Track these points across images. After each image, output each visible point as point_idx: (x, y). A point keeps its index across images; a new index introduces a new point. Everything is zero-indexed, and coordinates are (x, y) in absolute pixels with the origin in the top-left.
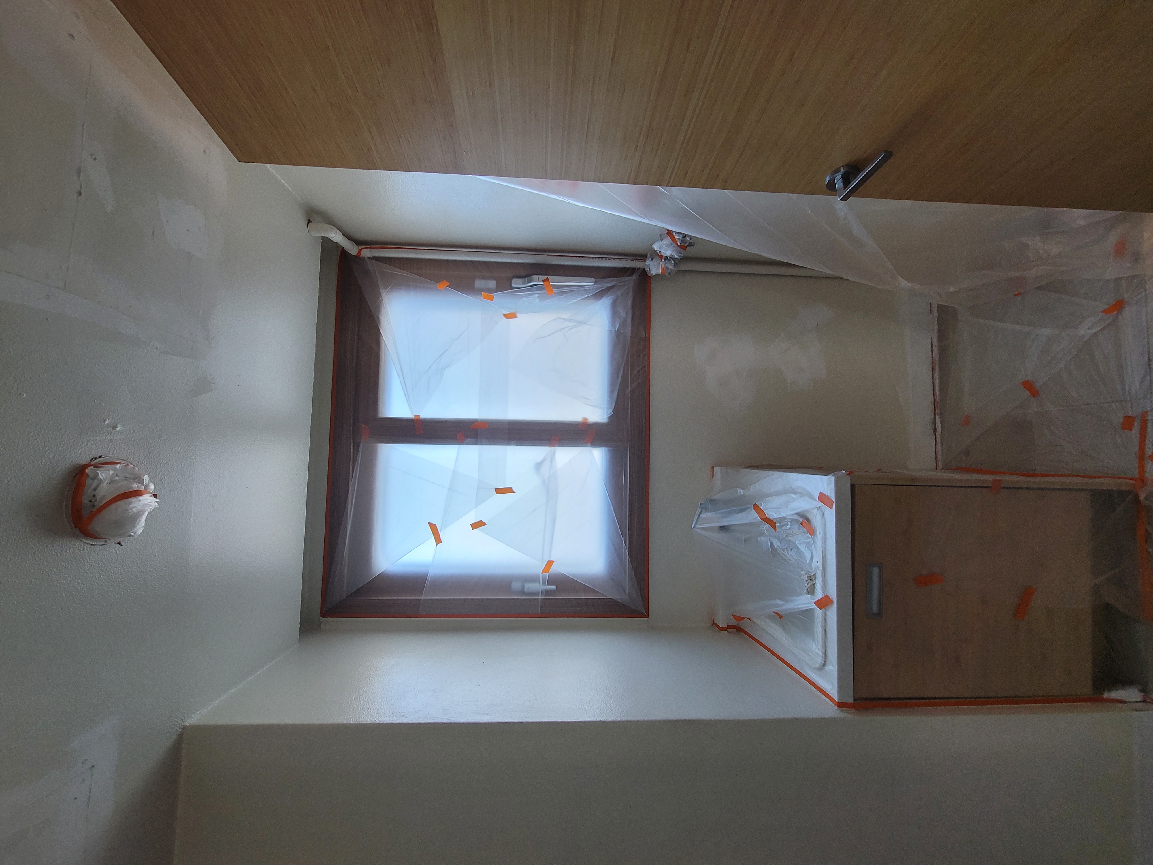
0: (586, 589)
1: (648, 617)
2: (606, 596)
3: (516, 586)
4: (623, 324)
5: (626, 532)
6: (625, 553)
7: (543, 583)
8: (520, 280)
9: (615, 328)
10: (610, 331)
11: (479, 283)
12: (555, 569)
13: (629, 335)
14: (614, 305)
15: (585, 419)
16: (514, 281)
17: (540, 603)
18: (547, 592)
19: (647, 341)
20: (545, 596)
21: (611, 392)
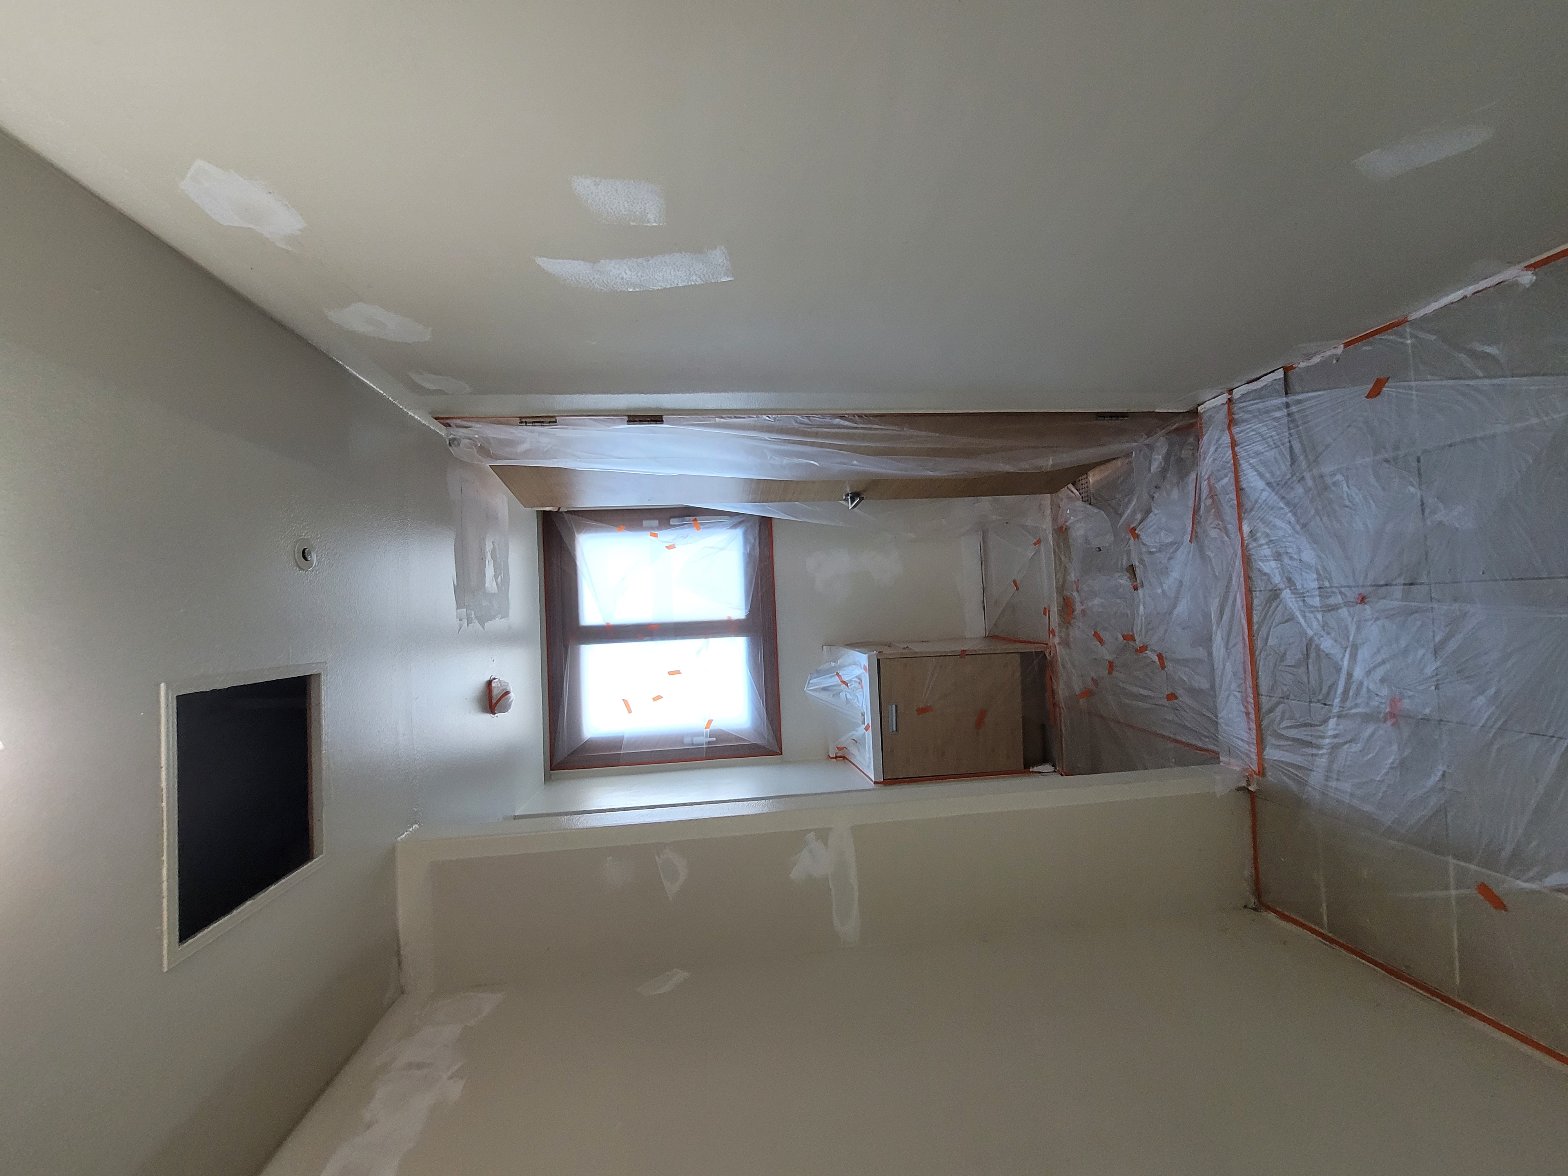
0: (738, 739)
1: (782, 754)
2: (751, 742)
3: (687, 740)
4: (753, 548)
5: (763, 697)
6: (764, 712)
7: (706, 737)
8: (676, 520)
9: (747, 551)
10: (744, 553)
11: (645, 523)
12: (715, 725)
13: (758, 555)
14: (745, 534)
15: (729, 617)
16: (672, 520)
17: (705, 750)
18: (709, 743)
19: (771, 557)
20: (708, 745)
21: (747, 597)
